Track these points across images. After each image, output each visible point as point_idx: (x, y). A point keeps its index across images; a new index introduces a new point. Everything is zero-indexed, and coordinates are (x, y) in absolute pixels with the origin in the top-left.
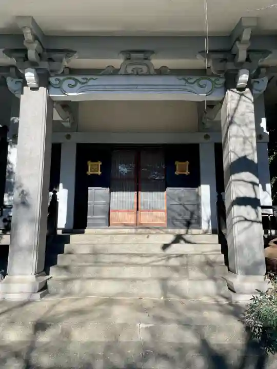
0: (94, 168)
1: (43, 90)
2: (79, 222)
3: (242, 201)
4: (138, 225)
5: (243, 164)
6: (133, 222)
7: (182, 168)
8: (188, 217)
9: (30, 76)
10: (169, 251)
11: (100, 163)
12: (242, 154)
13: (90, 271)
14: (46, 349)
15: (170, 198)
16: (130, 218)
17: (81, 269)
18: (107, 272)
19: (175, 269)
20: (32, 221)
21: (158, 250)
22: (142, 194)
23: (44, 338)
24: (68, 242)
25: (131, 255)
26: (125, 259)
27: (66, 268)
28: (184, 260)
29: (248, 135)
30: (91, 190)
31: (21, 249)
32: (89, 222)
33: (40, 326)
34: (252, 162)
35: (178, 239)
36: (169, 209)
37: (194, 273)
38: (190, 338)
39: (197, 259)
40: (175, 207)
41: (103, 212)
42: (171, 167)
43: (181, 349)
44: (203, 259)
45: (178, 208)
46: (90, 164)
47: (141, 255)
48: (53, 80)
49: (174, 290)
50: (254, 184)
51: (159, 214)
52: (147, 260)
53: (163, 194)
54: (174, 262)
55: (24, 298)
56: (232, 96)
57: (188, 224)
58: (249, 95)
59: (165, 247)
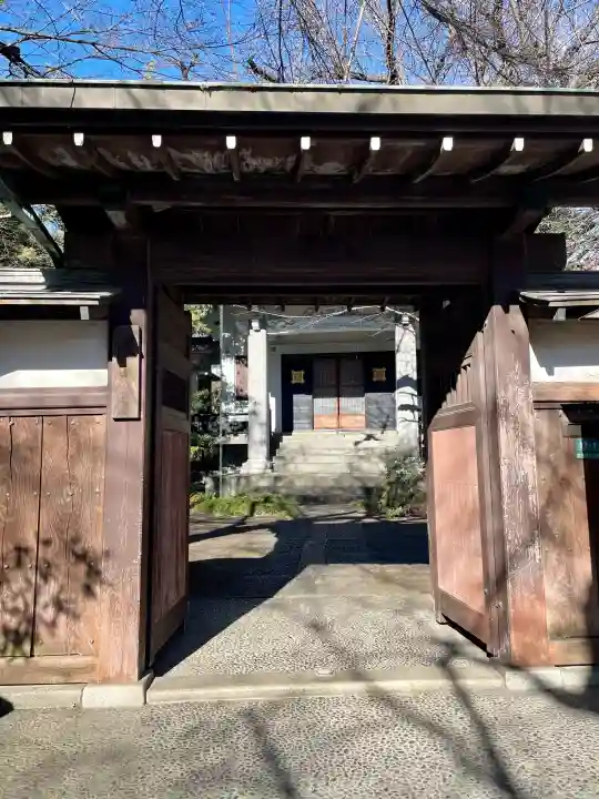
0: (298, 377)
1: (263, 331)
2: (287, 426)
3: (404, 407)
4: (339, 428)
5: (406, 381)
6: (335, 426)
7: (379, 374)
8: (384, 420)
9: (255, 325)
10: (360, 446)
11: (303, 373)
12: (404, 374)
13: (299, 459)
14: (282, 487)
15: (368, 402)
16: (333, 422)
17: (293, 459)
18: (311, 459)
19: (361, 457)
20: (261, 424)
21: (352, 446)
22: (343, 400)
23: (280, 484)
24: (281, 441)
25: (329, 449)
26: (327, 452)
27: (282, 458)
28: (370, 452)
29: (409, 359)
30: (296, 398)
31: (255, 442)
32: (295, 426)
33: (277, 479)
34: (411, 379)
35: (369, 437)
36: (368, 413)
37: (376, 460)
38: (358, 484)
39: (377, 451)
40: (372, 412)
41: (308, 417)
42: (369, 375)
43: (351, 487)
44: (383, 451)
45: (376, 412)
46: (294, 372)
47: (335, 449)
48: (269, 323)
49: (358, 469)
50: (413, 395)
51: (359, 418)
52: (341, 452)
53: (362, 399)
54: (361, 453)
55: (261, 471)
56: (399, 330)
57: (384, 427)
58: (412, 329)
59: (357, 443)
